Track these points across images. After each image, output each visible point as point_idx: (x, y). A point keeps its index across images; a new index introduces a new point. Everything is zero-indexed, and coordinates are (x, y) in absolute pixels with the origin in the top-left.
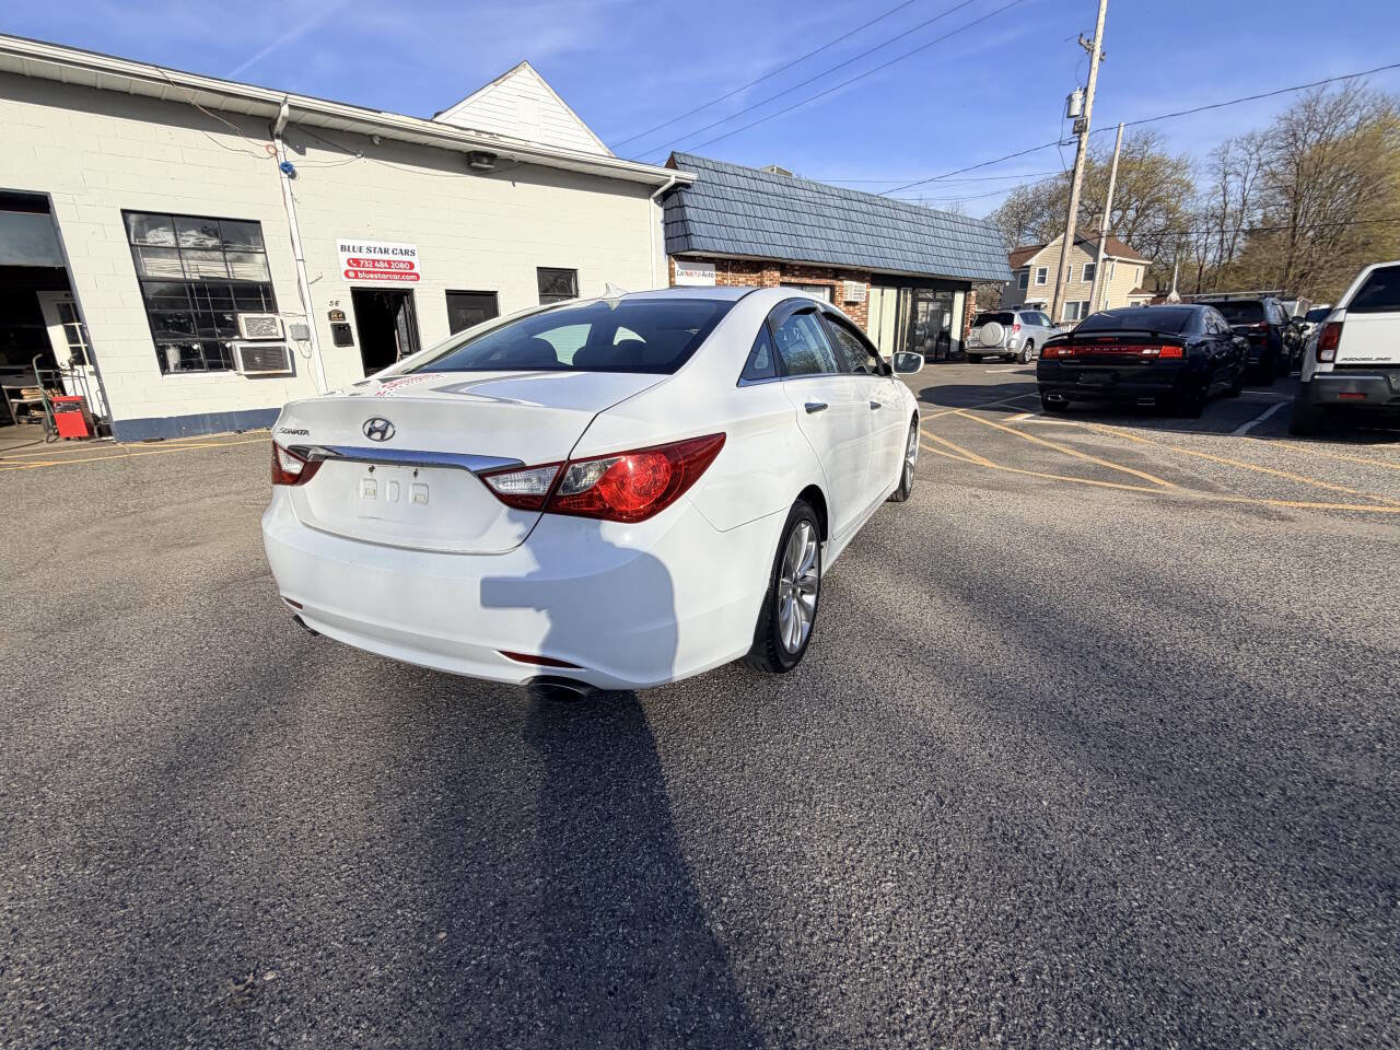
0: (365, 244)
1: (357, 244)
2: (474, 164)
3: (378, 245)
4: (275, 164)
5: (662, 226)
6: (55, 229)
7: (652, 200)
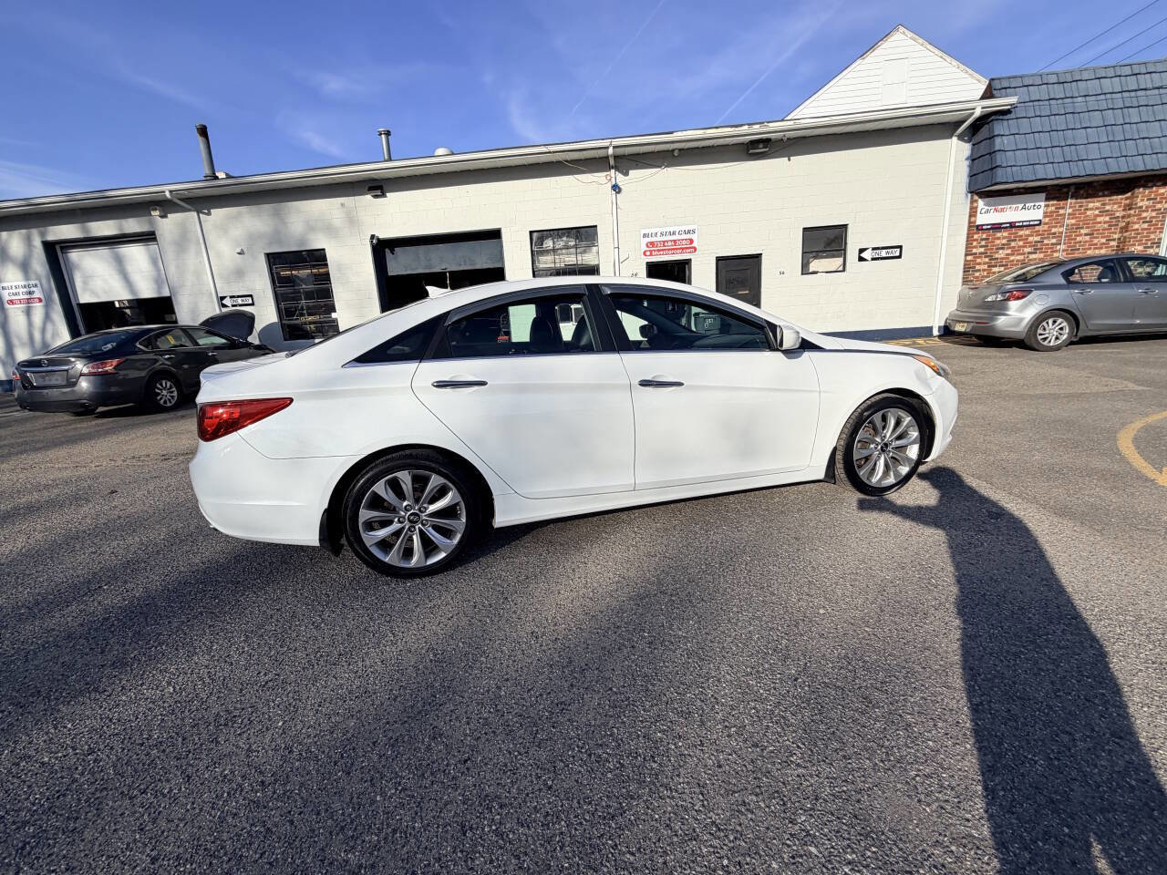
1: (654, 231)
2: (753, 151)
3: (668, 229)
4: (609, 185)
5: (967, 163)
6: (502, 247)
7: (955, 139)
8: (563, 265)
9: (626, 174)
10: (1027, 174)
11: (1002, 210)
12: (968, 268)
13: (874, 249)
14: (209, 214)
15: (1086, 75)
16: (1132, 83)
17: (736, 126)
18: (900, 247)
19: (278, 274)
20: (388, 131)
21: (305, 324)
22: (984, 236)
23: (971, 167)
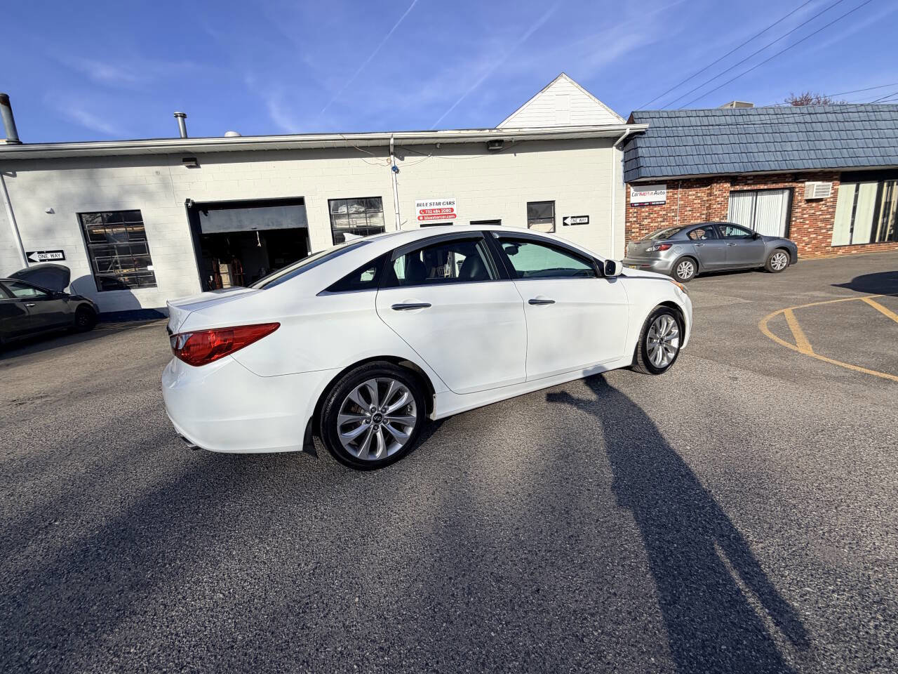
0: (429, 201)
1: (425, 201)
2: (490, 148)
3: (435, 201)
4: (390, 168)
5: (622, 164)
6: (305, 211)
7: (614, 148)
8: (355, 226)
9: (402, 159)
10: (657, 172)
11: (644, 195)
12: (628, 231)
13: (572, 217)
14: (15, 175)
15: (682, 114)
16: (705, 121)
17: (481, 130)
18: (588, 217)
19: (90, 231)
20: (184, 114)
21: (120, 276)
22: (636, 210)
23: (625, 166)
